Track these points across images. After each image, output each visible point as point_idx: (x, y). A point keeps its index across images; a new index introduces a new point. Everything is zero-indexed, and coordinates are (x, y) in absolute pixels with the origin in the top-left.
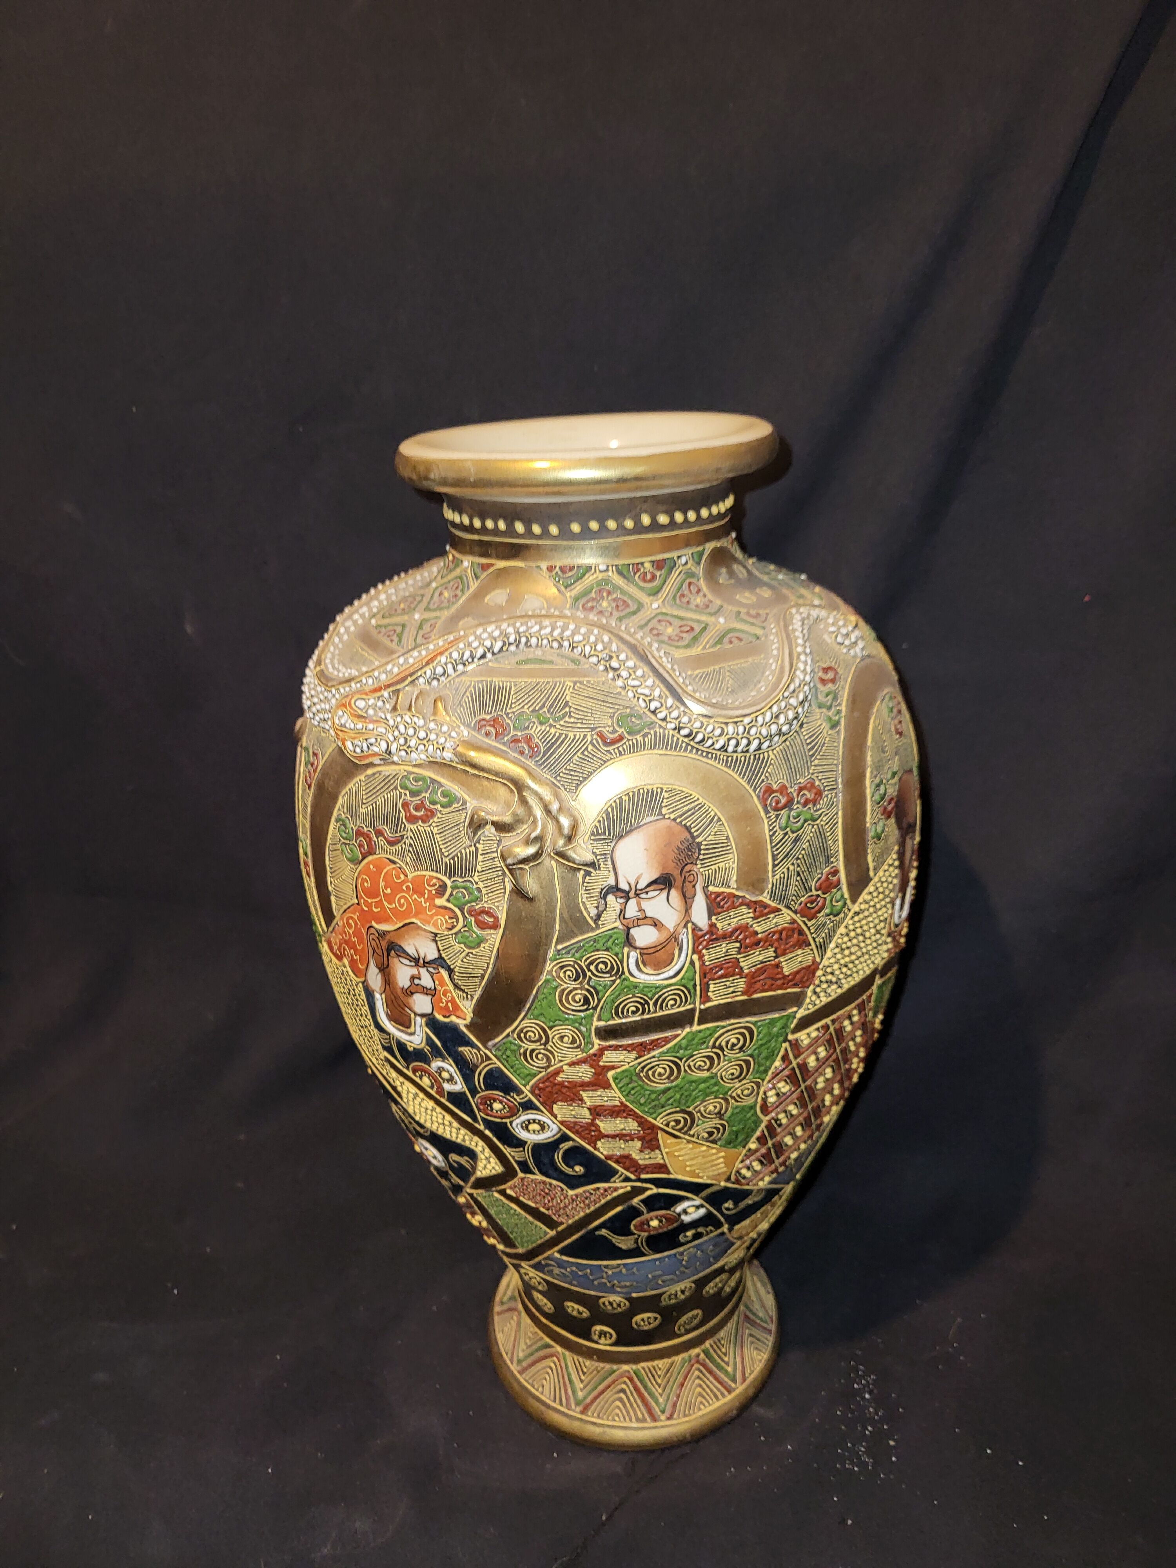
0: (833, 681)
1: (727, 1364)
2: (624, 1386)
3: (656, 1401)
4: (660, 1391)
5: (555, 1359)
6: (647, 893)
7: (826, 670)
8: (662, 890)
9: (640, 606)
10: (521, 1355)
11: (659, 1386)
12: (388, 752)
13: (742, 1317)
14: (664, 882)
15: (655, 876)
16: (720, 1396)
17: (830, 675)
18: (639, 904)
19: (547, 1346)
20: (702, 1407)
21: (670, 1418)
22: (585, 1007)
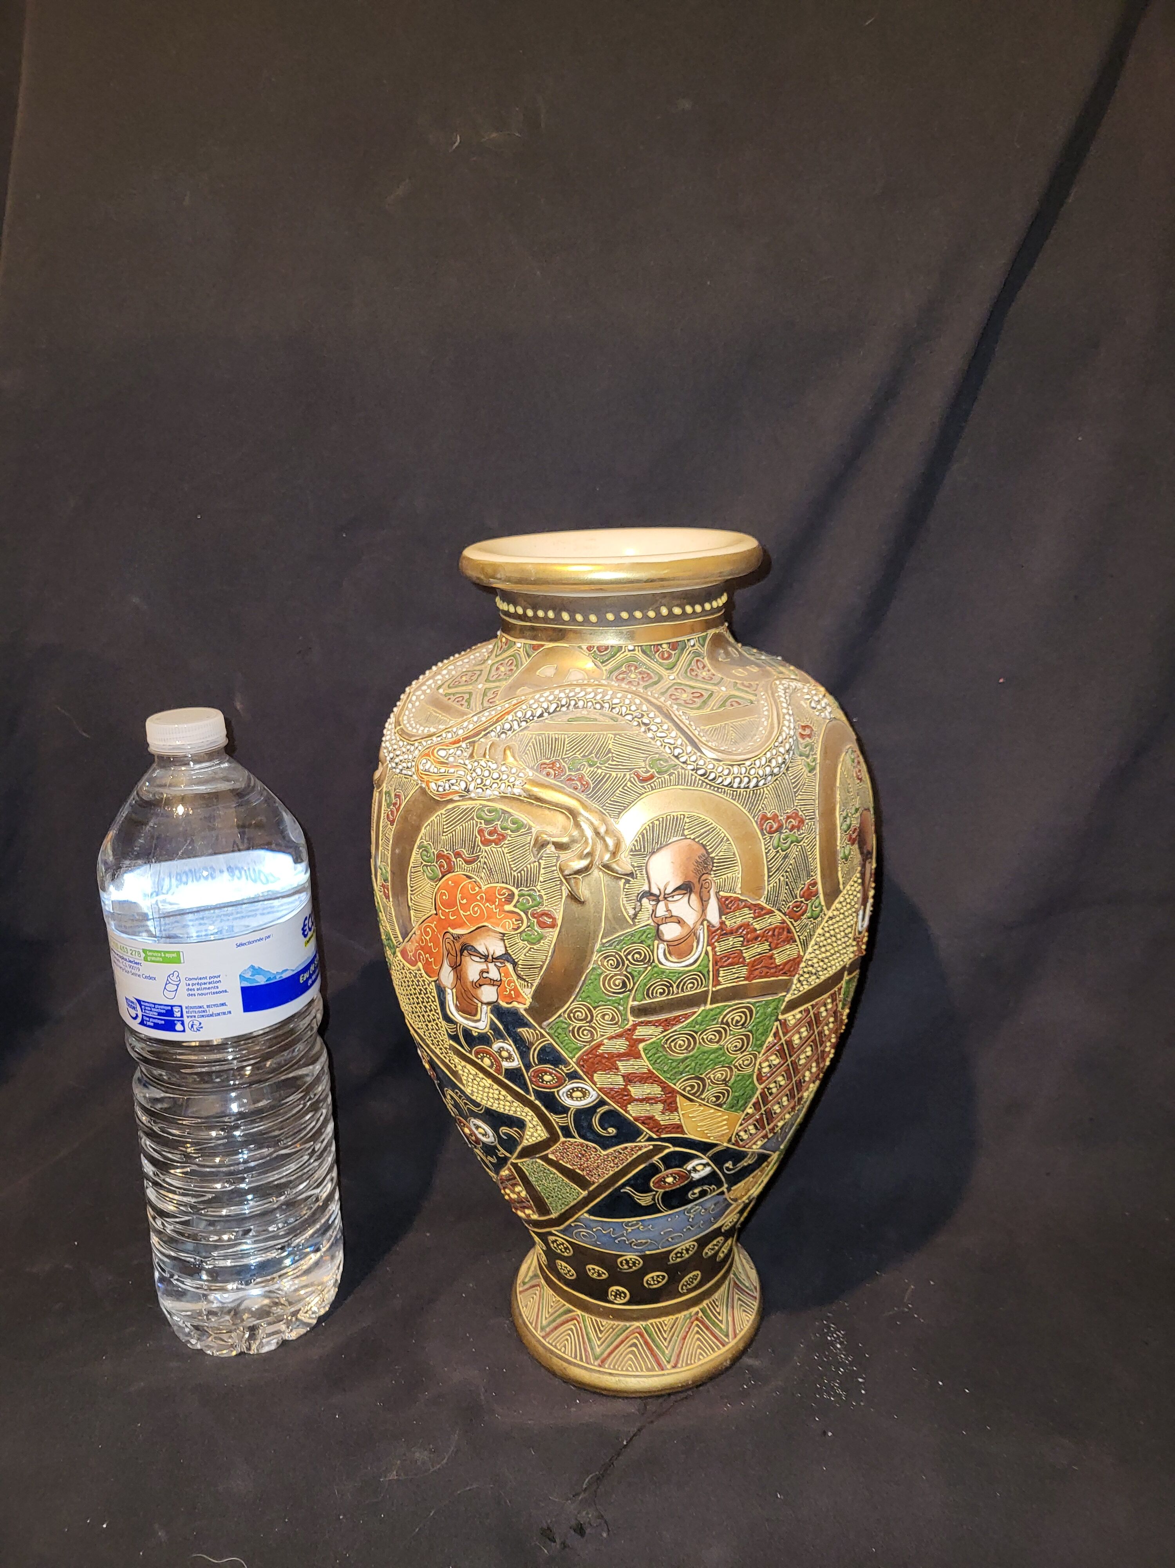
0: (809, 736)
1: (721, 1322)
2: (635, 1341)
3: (663, 1353)
4: (666, 1344)
5: (575, 1322)
6: (673, 897)
7: (804, 727)
8: (685, 894)
9: (661, 678)
10: (544, 1323)
11: (665, 1339)
12: (467, 790)
13: (732, 1283)
14: (686, 888)
15: (679, 883)
16: (716, 1349)
17: (807, 732)
18: (667, 906)
19: (570, 1311)
20: (701, 1357)
21: (675, 1367)
22: (623, 990)
